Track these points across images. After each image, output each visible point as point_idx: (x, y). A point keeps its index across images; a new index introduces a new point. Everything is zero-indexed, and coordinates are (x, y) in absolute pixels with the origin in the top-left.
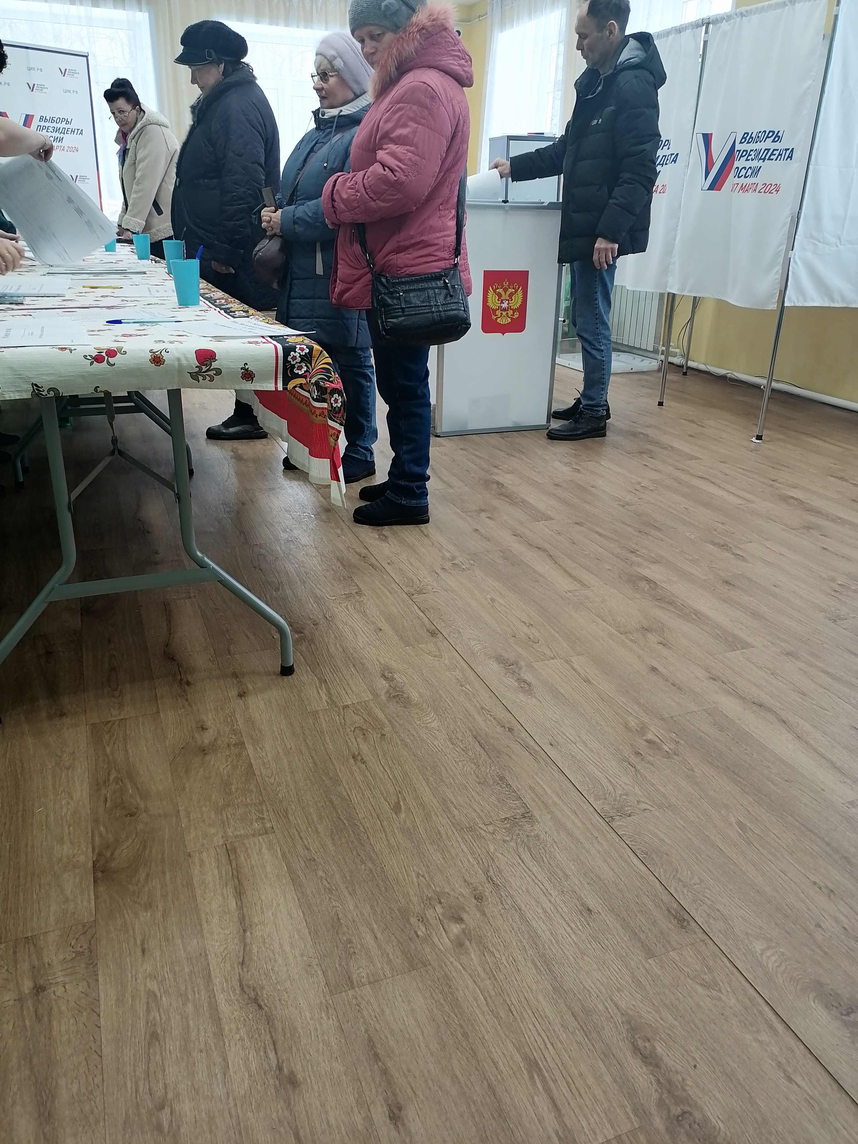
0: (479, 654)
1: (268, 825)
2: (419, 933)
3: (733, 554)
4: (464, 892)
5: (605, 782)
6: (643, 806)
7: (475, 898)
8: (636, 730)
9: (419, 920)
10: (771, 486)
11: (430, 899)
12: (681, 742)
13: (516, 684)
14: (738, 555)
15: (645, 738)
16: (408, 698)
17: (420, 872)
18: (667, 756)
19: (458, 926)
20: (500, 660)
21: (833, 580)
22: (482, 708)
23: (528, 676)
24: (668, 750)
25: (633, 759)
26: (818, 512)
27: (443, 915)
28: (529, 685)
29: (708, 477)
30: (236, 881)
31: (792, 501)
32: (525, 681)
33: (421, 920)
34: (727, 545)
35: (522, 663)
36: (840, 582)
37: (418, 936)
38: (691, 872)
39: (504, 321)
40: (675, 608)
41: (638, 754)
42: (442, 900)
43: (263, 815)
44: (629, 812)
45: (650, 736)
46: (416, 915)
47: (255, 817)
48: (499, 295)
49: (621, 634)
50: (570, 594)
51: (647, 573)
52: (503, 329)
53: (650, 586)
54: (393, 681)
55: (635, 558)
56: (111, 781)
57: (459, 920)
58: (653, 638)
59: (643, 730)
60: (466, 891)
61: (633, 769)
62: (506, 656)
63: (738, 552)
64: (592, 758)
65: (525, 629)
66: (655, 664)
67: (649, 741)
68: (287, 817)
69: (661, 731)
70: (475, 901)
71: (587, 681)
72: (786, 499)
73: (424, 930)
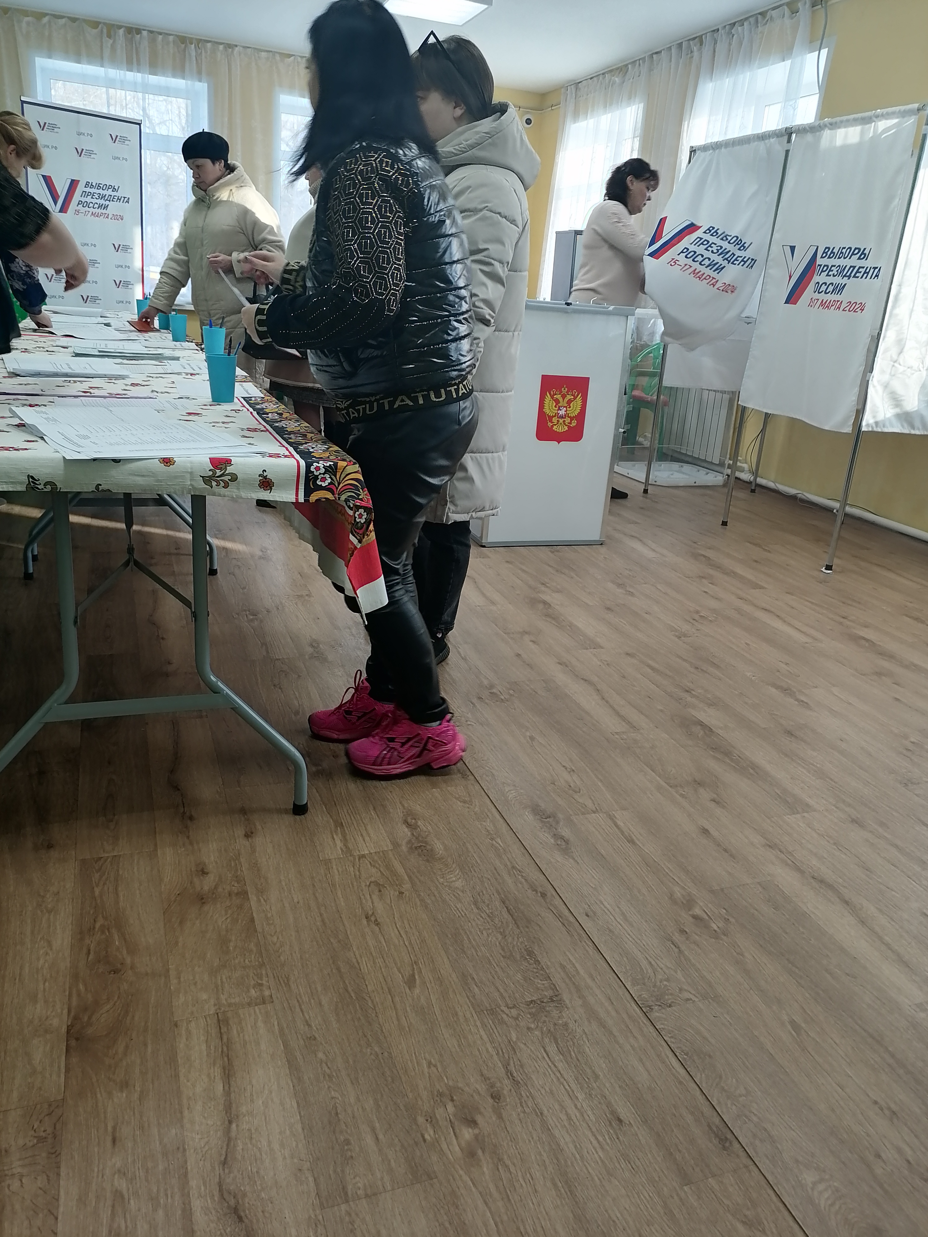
0: (513, 802)
1: (267, 993)
2: (427, 1137)
3: (797, 700)
4: (480, 1089)
5: (644, 964)
6: (686, 995)
7: (492, 1097)
8: (682, 903)
9: (427, 1120)
10: (841, 623)
11: (441, 1095)
12: (732, 920)
13: (552, 841)
14: (802, 701)
15: (691, 913)
16: (432, 850)
17: (432, 1060)
18: (715, 935)
19: (470, 1130)
20: (536, 811)
21: (906, 737)
22: (513, 867)
23: (565, 832)
24: (716, 928)
25: (677, 937)
26: (891, 657)
27: (455, 1115)
28: (567, 842)
29: (772, 609)
30: (226, 1059)
31: (863, 642)
32: (562, 838)
33: (429, 1120)
34: (790, 690)
35: (560, 816)
36: (913, 740)
37: (425, 1140)
38: (737, 1080)
39: (560, 429)
40: (732, 760)
41: (683, 931)
42: (455, 1098)
43: (262, 980)
44: (669, 1002)
45: (697, 911)
46: (424, 1114)
47: (252, 983)
48: (557, 401)
49: (671, 787)
50: (617, 736)
51: (701, 716)
52: (559, 438)
53: (705, 733)
54: (415, 829)
55: (689, 699)
56: (97, 930)
57: (472, 1123)
58: (705, 795)
59: (689, 903)
60: (482, 1088)
61: (676, 950)
62: (543, 805)
63: (803, 698)
64: (631, 934)
65: (566, 775)
66: (707, 826)
67: (695, 917)
68: (287, 984)
69: (710, 905)
70: (491, 1101)
71: (631, 841)
72: (856, 639)
73: (432, 1133)
